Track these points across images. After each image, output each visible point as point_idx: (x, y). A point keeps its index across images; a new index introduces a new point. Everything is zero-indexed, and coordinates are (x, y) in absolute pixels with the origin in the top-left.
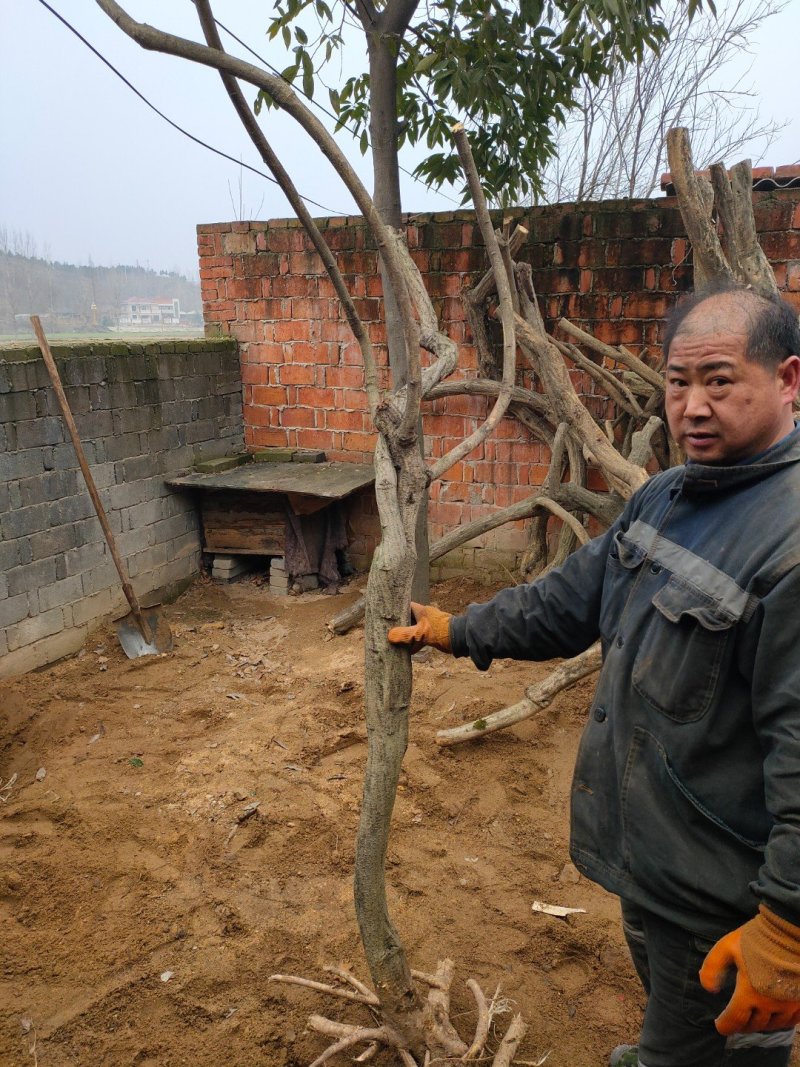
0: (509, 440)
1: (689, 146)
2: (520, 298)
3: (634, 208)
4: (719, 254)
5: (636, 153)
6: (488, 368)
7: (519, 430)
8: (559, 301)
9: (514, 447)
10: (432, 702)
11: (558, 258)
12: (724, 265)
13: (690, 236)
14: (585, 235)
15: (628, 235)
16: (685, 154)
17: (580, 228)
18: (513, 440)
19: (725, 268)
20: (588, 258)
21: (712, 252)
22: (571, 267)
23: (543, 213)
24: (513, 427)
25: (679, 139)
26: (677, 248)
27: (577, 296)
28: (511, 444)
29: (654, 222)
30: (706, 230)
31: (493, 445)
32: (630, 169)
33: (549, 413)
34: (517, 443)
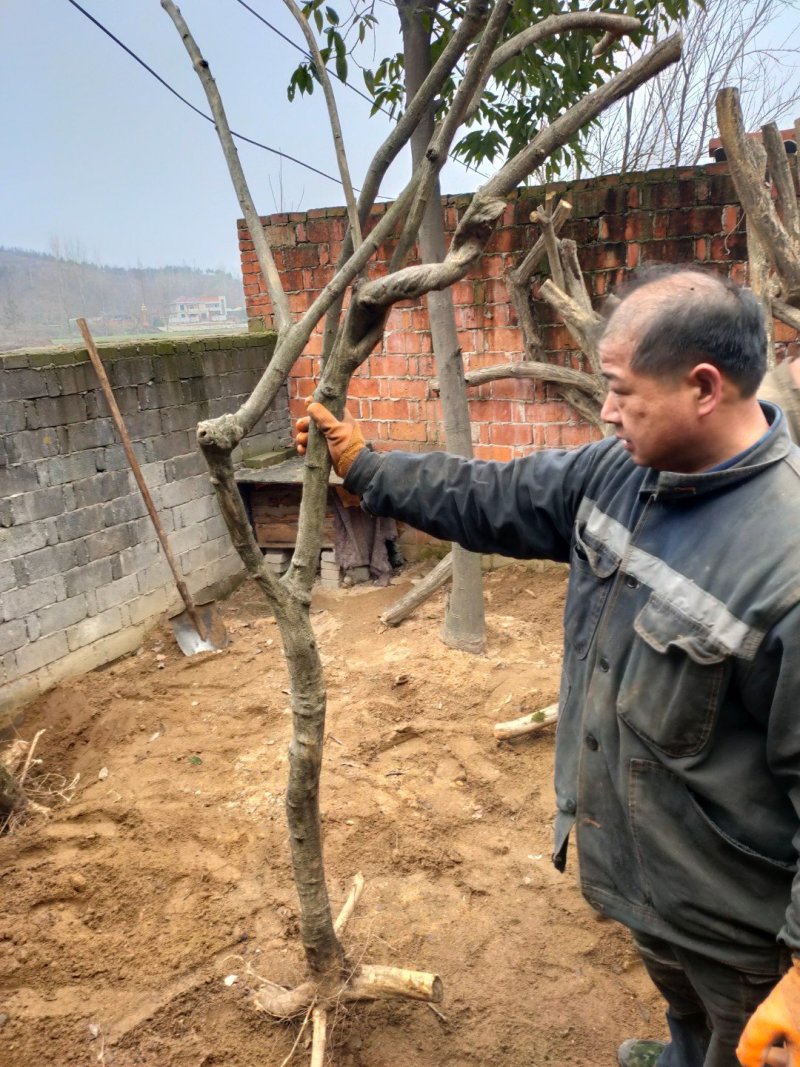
0: (558, 423)
1: (739, 107)
2: (565, 276)
3: (682, 177)
4: (775, 219)
5: (681, 120)
6: (534, 350)
7: (568, 413)
8: (605, 277)
9: (564, 430)
10: (488, 693)
11: (603, 233)
12: (779, 230)
13: (743, 202)
14: (631, 208)
15: (676, 205)
16: (736, 115)
17: (626, 201)
18: (562, 423)
19: (781, 234)
20: (635, 230)
21: (767, 217)
22: (618, 241)
23: (587, 187)
24: (562, 409)
25: (729, 99)
26: (728, 215)
27: (625, 272)
28: (561, 427)
29: (702, 191)
30: (760, 195)
31: (541, 429)
32: (675, 137)
33: (599, 394)
34: (566, 426)
